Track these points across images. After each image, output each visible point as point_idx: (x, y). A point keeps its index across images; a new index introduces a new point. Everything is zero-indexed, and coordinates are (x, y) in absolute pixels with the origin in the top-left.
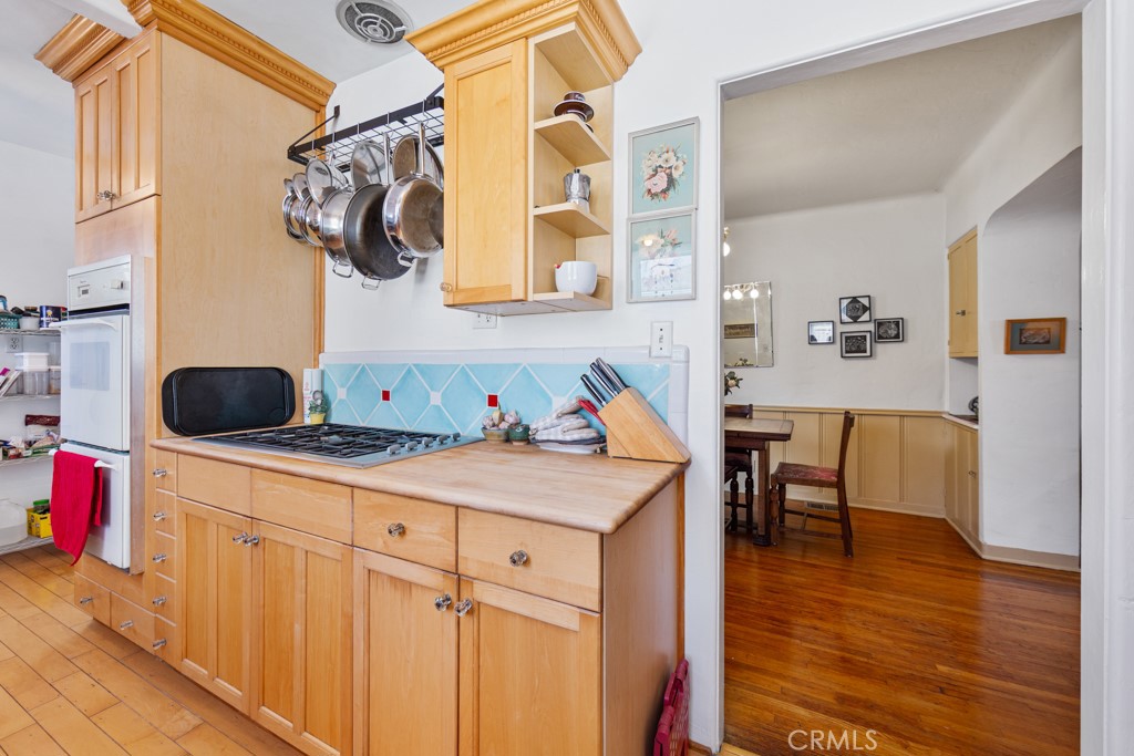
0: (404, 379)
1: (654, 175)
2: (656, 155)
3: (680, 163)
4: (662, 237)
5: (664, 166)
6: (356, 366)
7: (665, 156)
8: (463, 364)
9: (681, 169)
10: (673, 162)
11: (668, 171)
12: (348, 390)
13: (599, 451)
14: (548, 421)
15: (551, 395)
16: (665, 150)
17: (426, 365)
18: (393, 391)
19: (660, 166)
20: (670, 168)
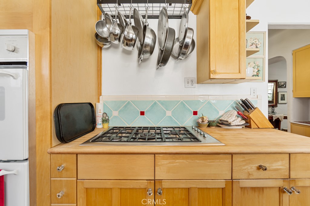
0: (153, 106)
1: (252, 45)
2: (252, 40)
3: (259, 43)
4: (254, 63)
5: (255, 43)
6: (124, 102)
7: (255, 40)
8: (182, 100)
9: (260, 45)
10: (257, 42)
11: (256, 45)
12: (120, 112)
13: (244, 127)
14: (234, 119)
15: (219, 110)
16: (255, 38)
17: (164, 101)
18: (147, 111)
19: (254, 43)
20: (257, 44)
